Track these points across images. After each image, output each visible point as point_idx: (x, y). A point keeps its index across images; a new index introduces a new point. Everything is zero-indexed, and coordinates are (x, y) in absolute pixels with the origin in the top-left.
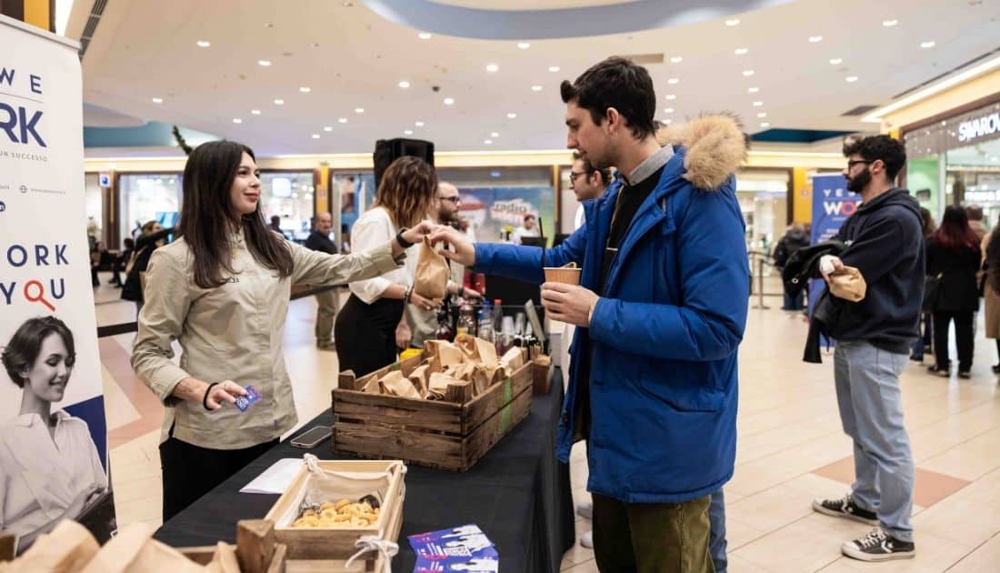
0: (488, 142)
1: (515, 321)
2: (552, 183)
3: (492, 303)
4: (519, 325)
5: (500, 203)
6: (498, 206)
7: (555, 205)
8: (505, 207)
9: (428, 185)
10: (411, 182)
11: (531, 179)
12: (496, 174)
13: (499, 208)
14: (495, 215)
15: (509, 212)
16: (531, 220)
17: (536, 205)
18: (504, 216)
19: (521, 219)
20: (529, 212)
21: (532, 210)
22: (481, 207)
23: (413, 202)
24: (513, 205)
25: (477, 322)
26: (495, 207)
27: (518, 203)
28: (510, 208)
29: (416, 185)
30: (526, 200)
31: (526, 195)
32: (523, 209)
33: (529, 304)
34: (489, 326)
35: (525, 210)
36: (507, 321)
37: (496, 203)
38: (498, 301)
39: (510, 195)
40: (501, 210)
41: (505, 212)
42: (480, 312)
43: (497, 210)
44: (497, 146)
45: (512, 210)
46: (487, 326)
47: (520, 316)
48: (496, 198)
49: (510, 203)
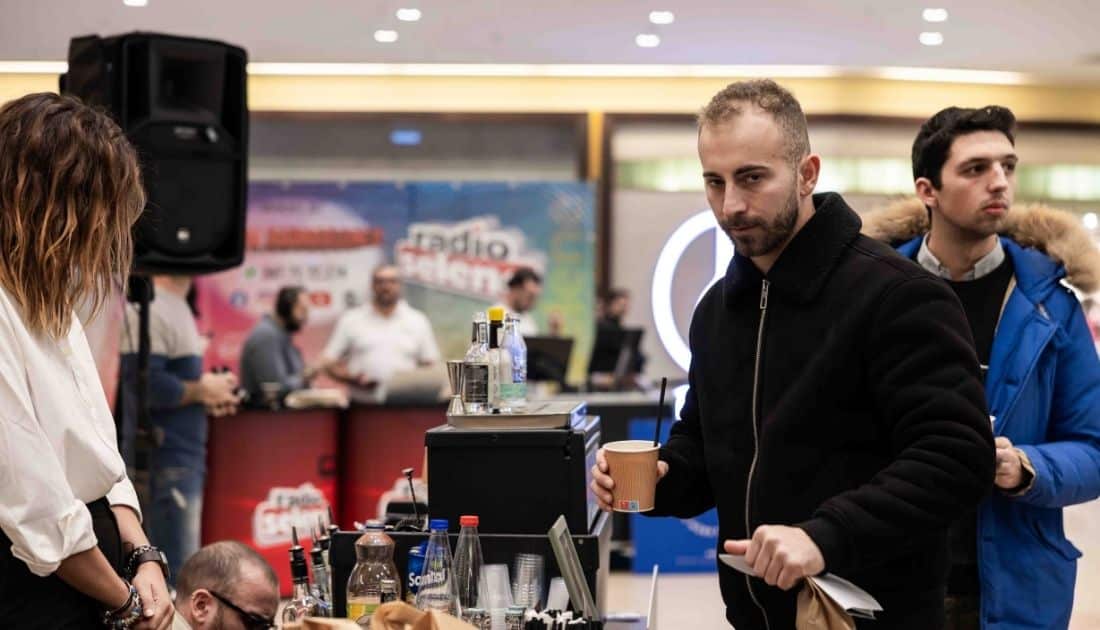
0: (385, 36)
1: (513, 576)
2: (583, 171)
3: (455, 527)
4: (527, 590)
5: (426, 231)
6: (420, 236)
7: (591, 238)
8: (440, 243)
9: (114, 172)
10: (62, 163)
11: (519, 153)
12: (406, 137)
13: (425, 243)
14: (410, 266)
15: (454, 256)
16: (530, 286)
17: (539, 239)
18: (438, 270)
19: (495, 281)
20: (518, 259)
21: (525, 251)
22: (368, 240)
23: (72, 223)
24: (466, 237)
25: (404, 581)
26: (411, 242)
27: (482, 230)
28: (460, 245)
29: (79, 173)
30: (507, 221)
31: (507, 207)
32: (497, 250)
33: (560, 525)
34: (444, 590)
35: (506, 252)
36: (493, 576)
37: (415, 229)
38: (469, 520)
39: (460, 206)
40: (431, 252)
41: (441, 258)
42: (415, 551)
43: (417, 252)
44: (413, 48)
45: (462, 253)
46: (437, 591)
47: (528, 564)
48: (415, 216)
49: (459, 229)
